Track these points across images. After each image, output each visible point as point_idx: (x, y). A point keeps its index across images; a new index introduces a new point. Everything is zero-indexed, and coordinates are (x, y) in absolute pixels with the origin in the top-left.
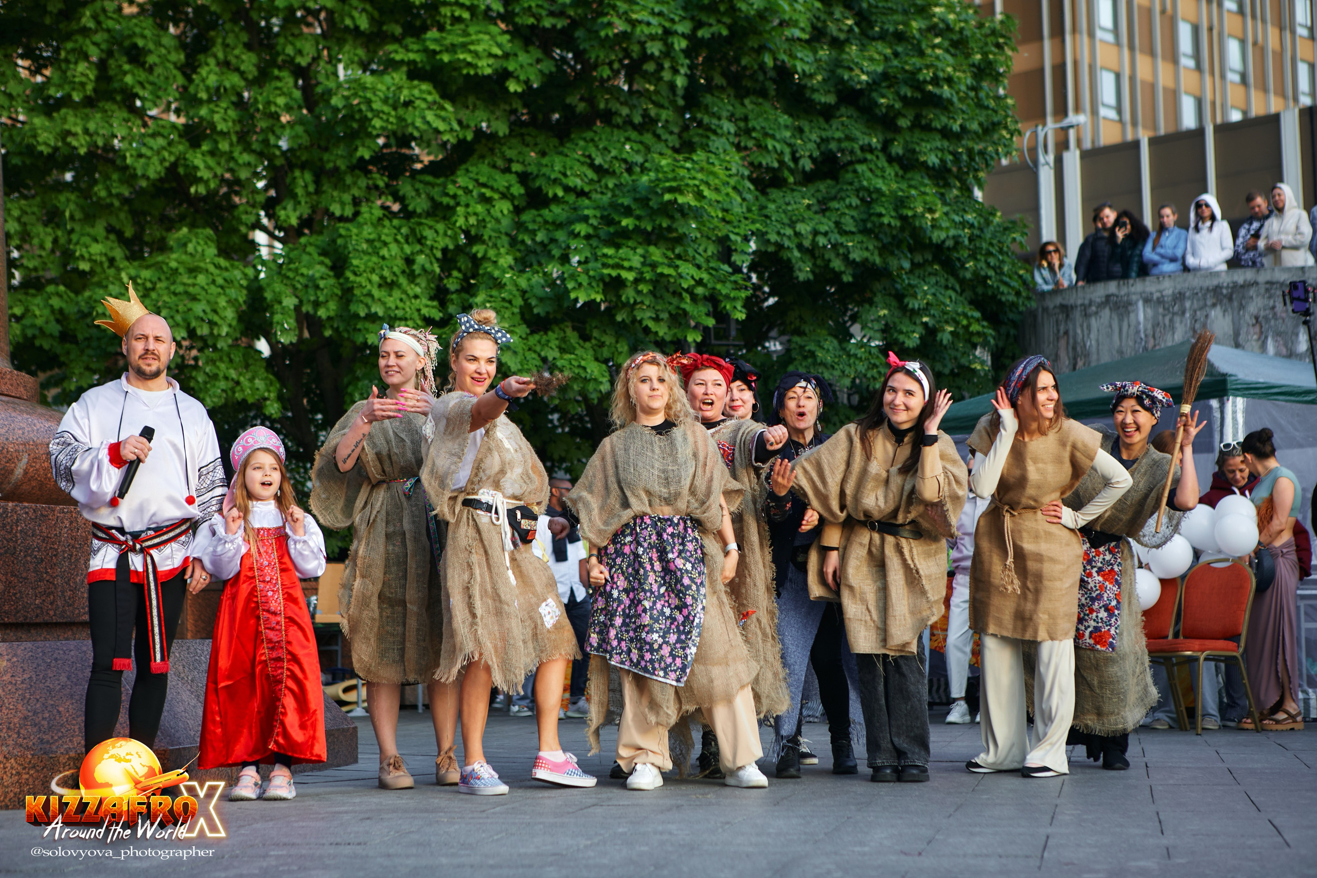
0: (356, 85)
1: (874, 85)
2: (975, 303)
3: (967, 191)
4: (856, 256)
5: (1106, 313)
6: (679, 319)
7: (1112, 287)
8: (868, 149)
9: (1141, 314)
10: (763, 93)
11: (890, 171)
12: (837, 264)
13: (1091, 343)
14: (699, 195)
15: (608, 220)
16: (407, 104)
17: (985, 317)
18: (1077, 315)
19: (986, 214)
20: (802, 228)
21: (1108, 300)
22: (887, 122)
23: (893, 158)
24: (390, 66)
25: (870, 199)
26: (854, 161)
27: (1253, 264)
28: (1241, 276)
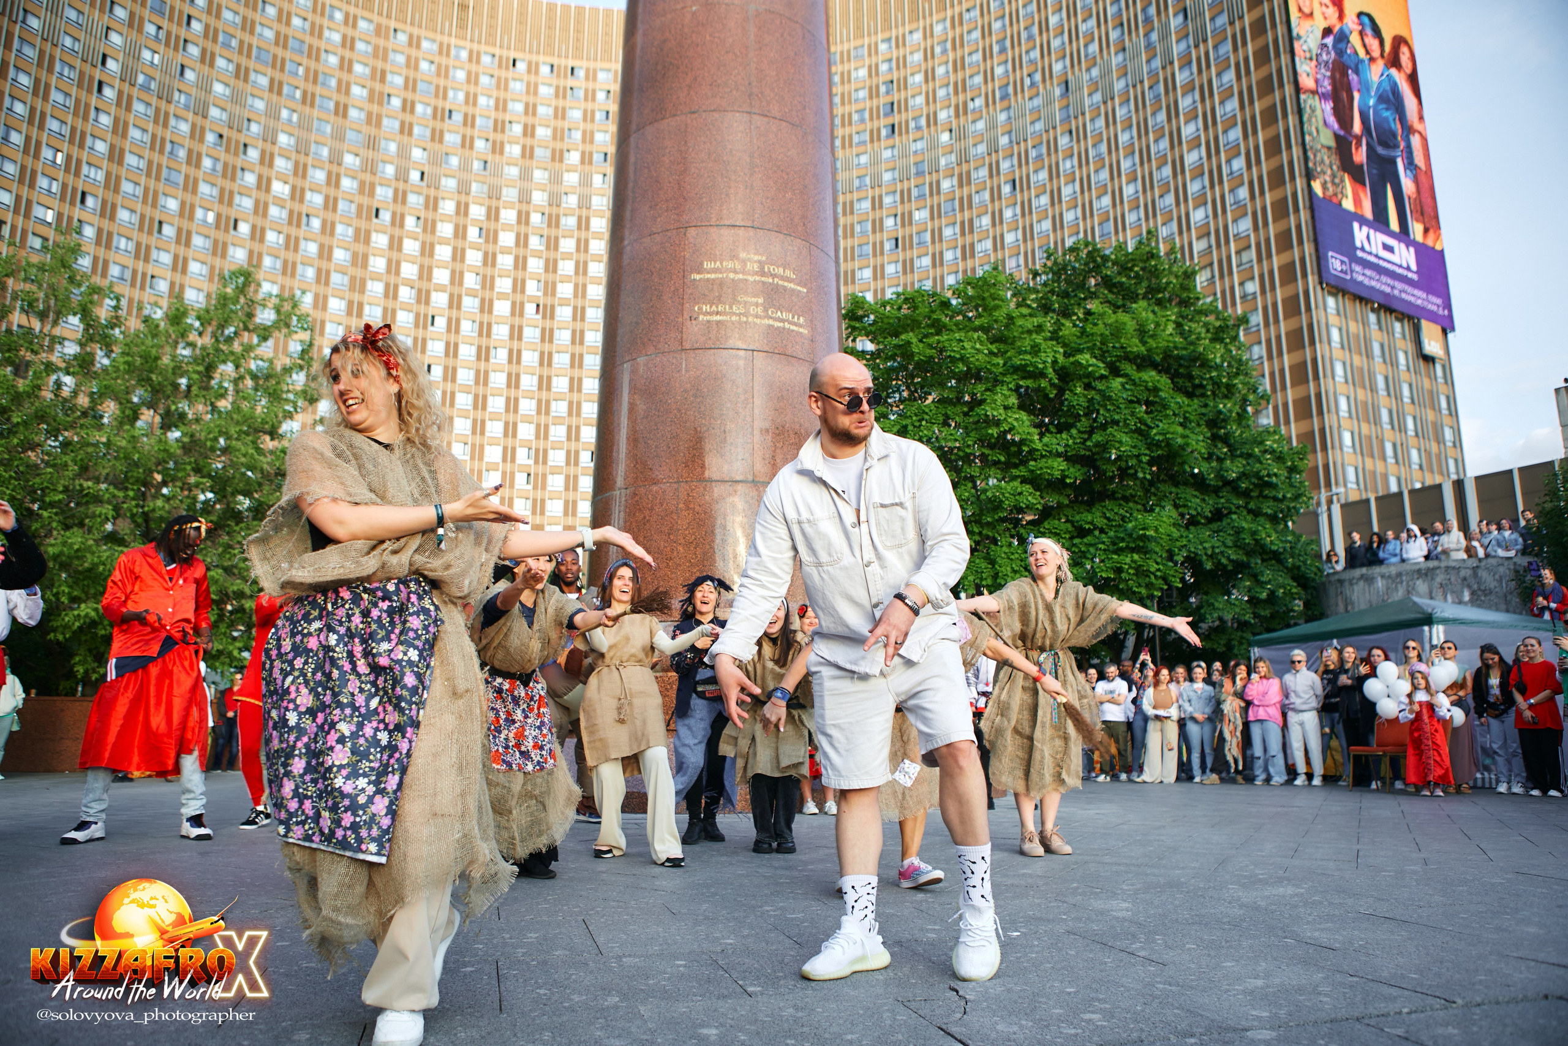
0: (997, 486)
1: (1238, 478)
2: (1294, 579)
3: (1286, 526)
4: (1233, 557)
5: (1362, 583)
6: (1149, 586)
7: (1364, 570)
8: (1238, 507)
9: (1380, 583)
10: (1186, 484)
11: (1249, 517)
12: (1224, 561)
13: (1355, 597)
14: (1156, 530)
15: (1114, 544)
16: (1020, 494)
17: (1299, 585)
18: (1347, 584)
19: (1296, 536)
20: (1206, 545)
21: (1362, 576)
22: (1246, 494)
23: (1250, 511)
24: (1014, 478)
25: (1239, 531)
26: (1230, 513)
27: (1437, 558)
28: (1431, 564)
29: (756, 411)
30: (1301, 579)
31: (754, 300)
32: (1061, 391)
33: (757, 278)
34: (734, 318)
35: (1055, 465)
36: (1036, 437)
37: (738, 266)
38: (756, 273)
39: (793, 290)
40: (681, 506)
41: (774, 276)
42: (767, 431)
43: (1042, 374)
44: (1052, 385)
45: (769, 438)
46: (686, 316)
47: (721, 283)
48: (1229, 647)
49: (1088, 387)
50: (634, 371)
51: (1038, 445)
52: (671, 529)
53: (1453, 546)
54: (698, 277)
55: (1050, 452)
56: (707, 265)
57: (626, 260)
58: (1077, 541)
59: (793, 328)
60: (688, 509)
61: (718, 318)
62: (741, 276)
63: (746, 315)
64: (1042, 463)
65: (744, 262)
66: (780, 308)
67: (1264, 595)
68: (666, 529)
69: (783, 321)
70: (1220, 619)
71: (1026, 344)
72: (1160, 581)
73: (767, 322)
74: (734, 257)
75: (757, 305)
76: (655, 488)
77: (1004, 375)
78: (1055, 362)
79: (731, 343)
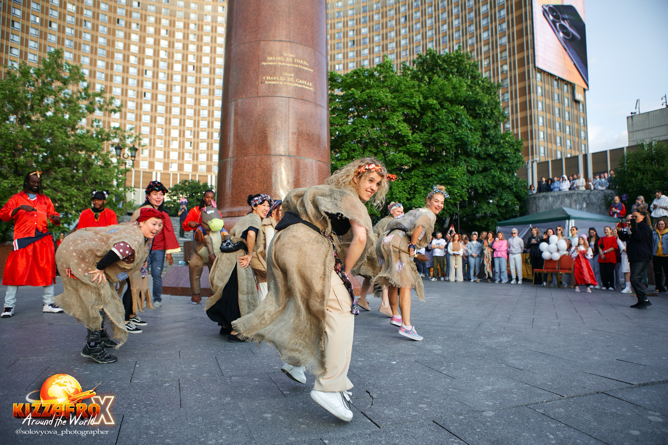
0: (393, 155)
1: (494, 154)
2: (516, 197)
3: (513, 174)
4: (491, 187)
5: (543, 199)
7: (544, 194)
8: (494, 166)
9: (550, 199)
10: (472, 157)
11: (498, 171)
12: (487, 189)
13: (540, 205)
16: (403, 158)
17: (518, 200)
18: (537, 199)
19: (517, 179)
20: (480, 182)
21: (543, 196)
22: (497, 161)
23: (499, 168)
24: (400, 151)
25: (494, 177)
26: (491, 169)
27: (574, 189)
28: (572, 192)
29: (290, 125)
30: (518, 197)
31: (290, 75)
32: (422, 114)
33: (291, 65)
34: (281, 83)
35: (418, 146)
36: (410, 134)
37: (283, 59)
38: (290, 63)
39: (307, 71)
40: (257, 166)
41: (299, 64)
42: (295, 133)
43: (414, 108)
44: (418, 112)
45: (296, 136)
46: (260, 81)
47: (275, 67)
48: (487, 225)
49: (433, 113)
50: (236, 106)
51: (411, 138)
52: (253, 176)
53: (581, 184)
54: (265, 64)
55: (416, 141)
56: (269, 58)
57: (232, 55)
58: (425, 180)
59: (307, 88)
60: (260, 167)
61: (274, 83)
62: (284, 64)
63: (285, 81)
64: (412, 146)
65: (285, 57)
66: (302, 79)
67: (503, 204)
68: (251, 176)
69: (302, 84)
70: (485, 213)
71: (408, 93)
72: (459, 197)
73: (295, 85)
74: (281, 55)
75: (291, 77)
76: (246, 158)
77: (398, 107)
78: (420, 102)
79: (278, 95)
